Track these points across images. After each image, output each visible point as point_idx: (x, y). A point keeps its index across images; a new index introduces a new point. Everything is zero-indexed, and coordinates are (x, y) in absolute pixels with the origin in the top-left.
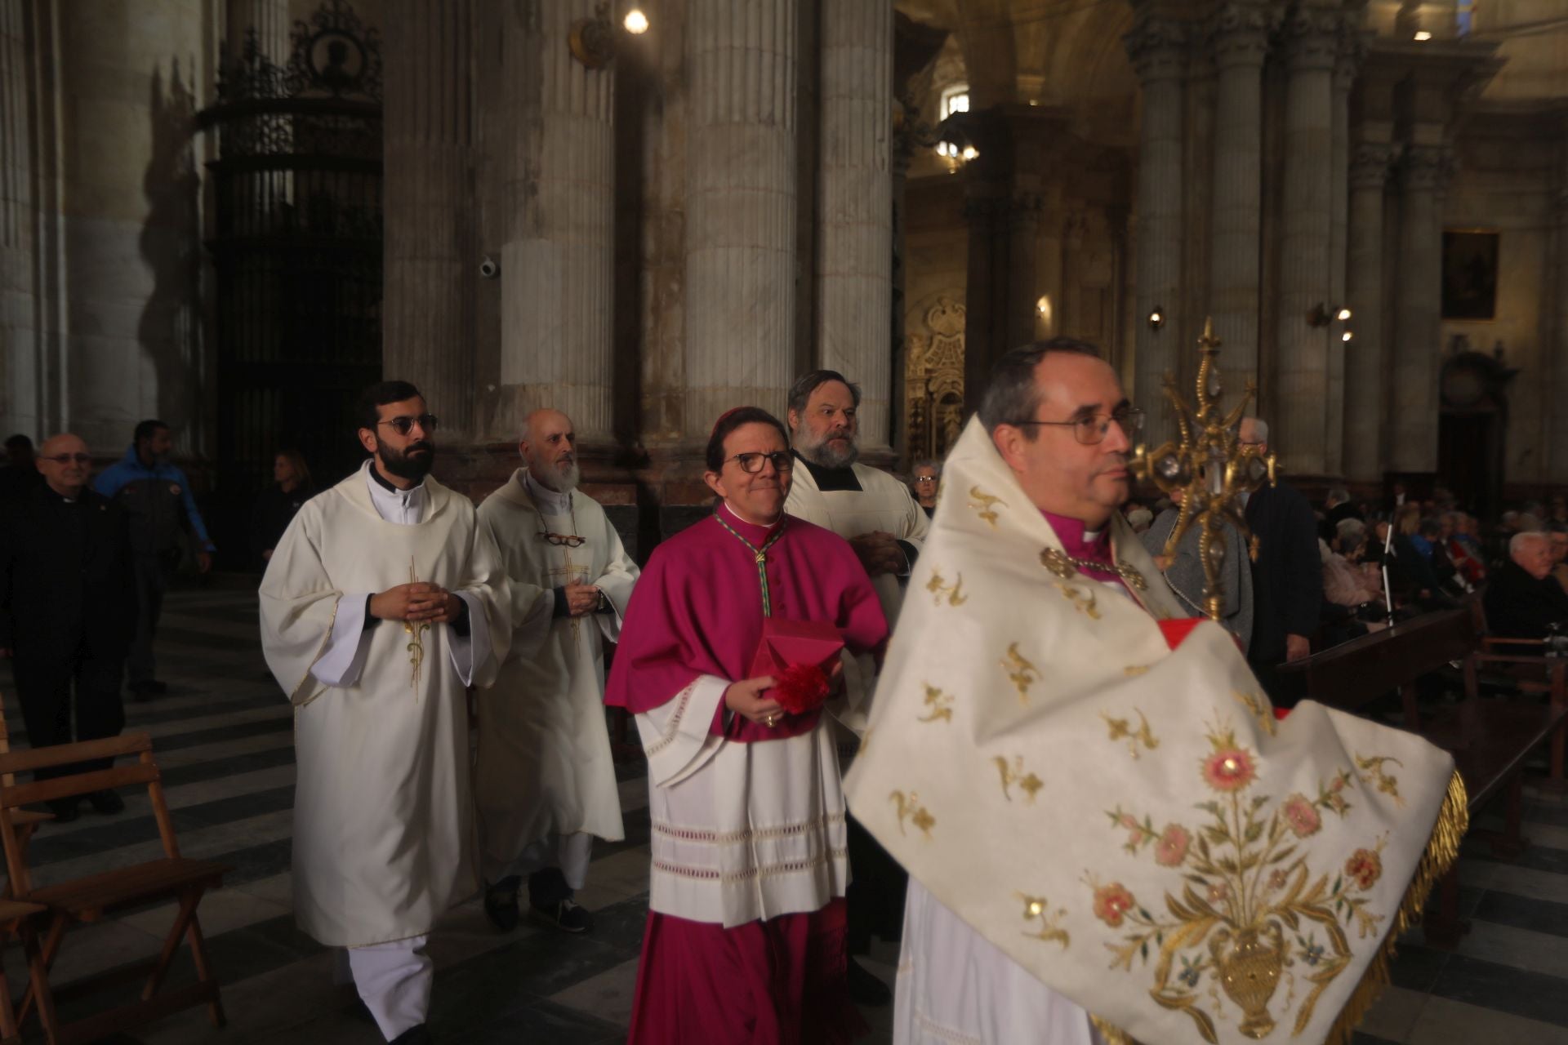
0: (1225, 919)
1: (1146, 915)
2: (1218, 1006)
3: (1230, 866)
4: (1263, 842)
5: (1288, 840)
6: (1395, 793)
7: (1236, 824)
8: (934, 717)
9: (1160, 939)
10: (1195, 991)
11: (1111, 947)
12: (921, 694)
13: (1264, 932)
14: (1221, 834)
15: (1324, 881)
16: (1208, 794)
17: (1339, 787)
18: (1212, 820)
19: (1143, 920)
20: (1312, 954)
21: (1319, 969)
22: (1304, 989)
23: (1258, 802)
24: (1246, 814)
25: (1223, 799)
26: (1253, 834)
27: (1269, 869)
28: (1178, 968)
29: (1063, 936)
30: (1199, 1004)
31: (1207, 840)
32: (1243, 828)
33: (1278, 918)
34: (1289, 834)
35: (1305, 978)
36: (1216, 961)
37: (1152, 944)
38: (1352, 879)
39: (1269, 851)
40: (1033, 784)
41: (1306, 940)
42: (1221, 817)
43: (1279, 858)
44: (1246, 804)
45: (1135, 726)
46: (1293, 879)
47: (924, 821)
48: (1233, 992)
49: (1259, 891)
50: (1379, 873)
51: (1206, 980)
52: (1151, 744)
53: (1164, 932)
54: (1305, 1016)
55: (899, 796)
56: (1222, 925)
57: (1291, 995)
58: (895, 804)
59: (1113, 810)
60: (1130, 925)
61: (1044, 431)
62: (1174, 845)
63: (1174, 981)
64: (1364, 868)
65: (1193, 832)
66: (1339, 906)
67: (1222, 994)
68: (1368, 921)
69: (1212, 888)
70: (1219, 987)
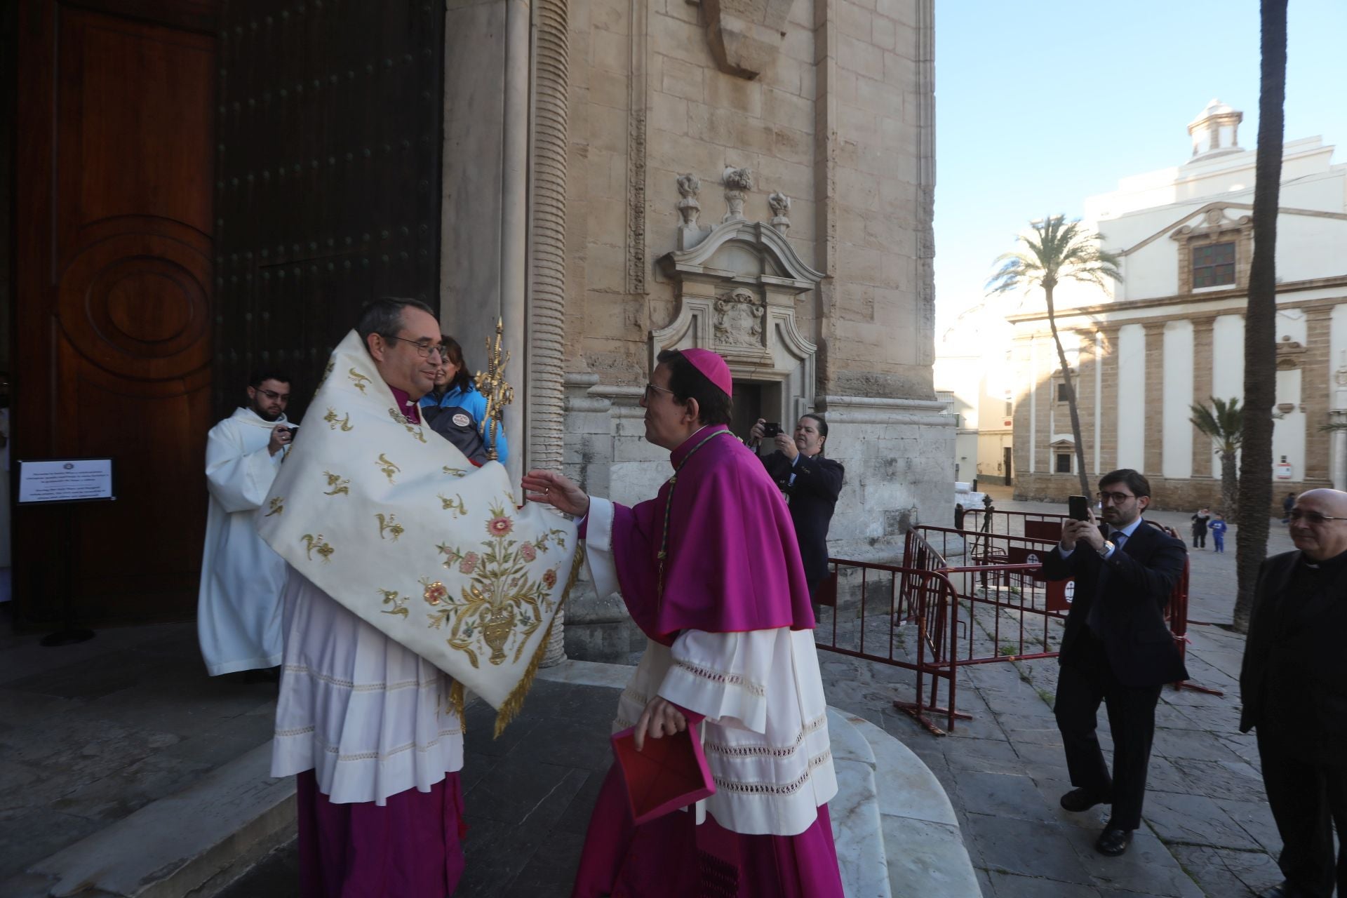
0: (489, 602)
1: (451, 599)
2: (480, 648)
3: (495, 574)
4: (510, 564)
5: (521, 563)
6: (563, 546)
7: (499, 554)
8: (335, 492)
9: (456, 612)
10: (470, 640)
11: (431, 616)
12: (326, 479)
13: (506, 609)
14: (492, 558)
15: (534, 583)
16: (489, 538)
17: (542, 541)
18: (489, 551)
19: (450, 602)
20: (525, 621)
21: (527, 628)
22: (520, 637)
23: (511, 543)
24: (505, 548)
25: (495, 540)
26: (506, 559)
27: (512, 576)
28: (463, 627)
29: (404, 611)
30: (470, 647)
31: (486, 560)
32: (502, 556)
33: (512, 602)
34: (522, 561)
35: (521, 633)
36: (482, 624)
37: (452, 614)
38: (545, 583)
39: (513, 567)
40: (397, 530)
41: (523, 612)
42: (493, 549)
43: (516, 572)
44: (505, 543)
45: (456, 503)
46: (520, 582)
47: (325, 551)
48: (489, 640)
49: (505, 589)
50: (556, 581)
51: (476, 634)
52: (463, 513)
53: (459, 608)
54: (519, 651)
55: (309, 538)
56: (487, 605)
57: (514, 642)
58: (305, 542)
59: (440, 545)
60: (440, 604)
61: (399, 344)
62: (468, 563)
63: (461, 635)
64: (550, 578)
65: (480, 557)
66: (539, 596)
67: (483, 642)
68: (549, 605)
69: (485, 585)
70: (482, 638)
